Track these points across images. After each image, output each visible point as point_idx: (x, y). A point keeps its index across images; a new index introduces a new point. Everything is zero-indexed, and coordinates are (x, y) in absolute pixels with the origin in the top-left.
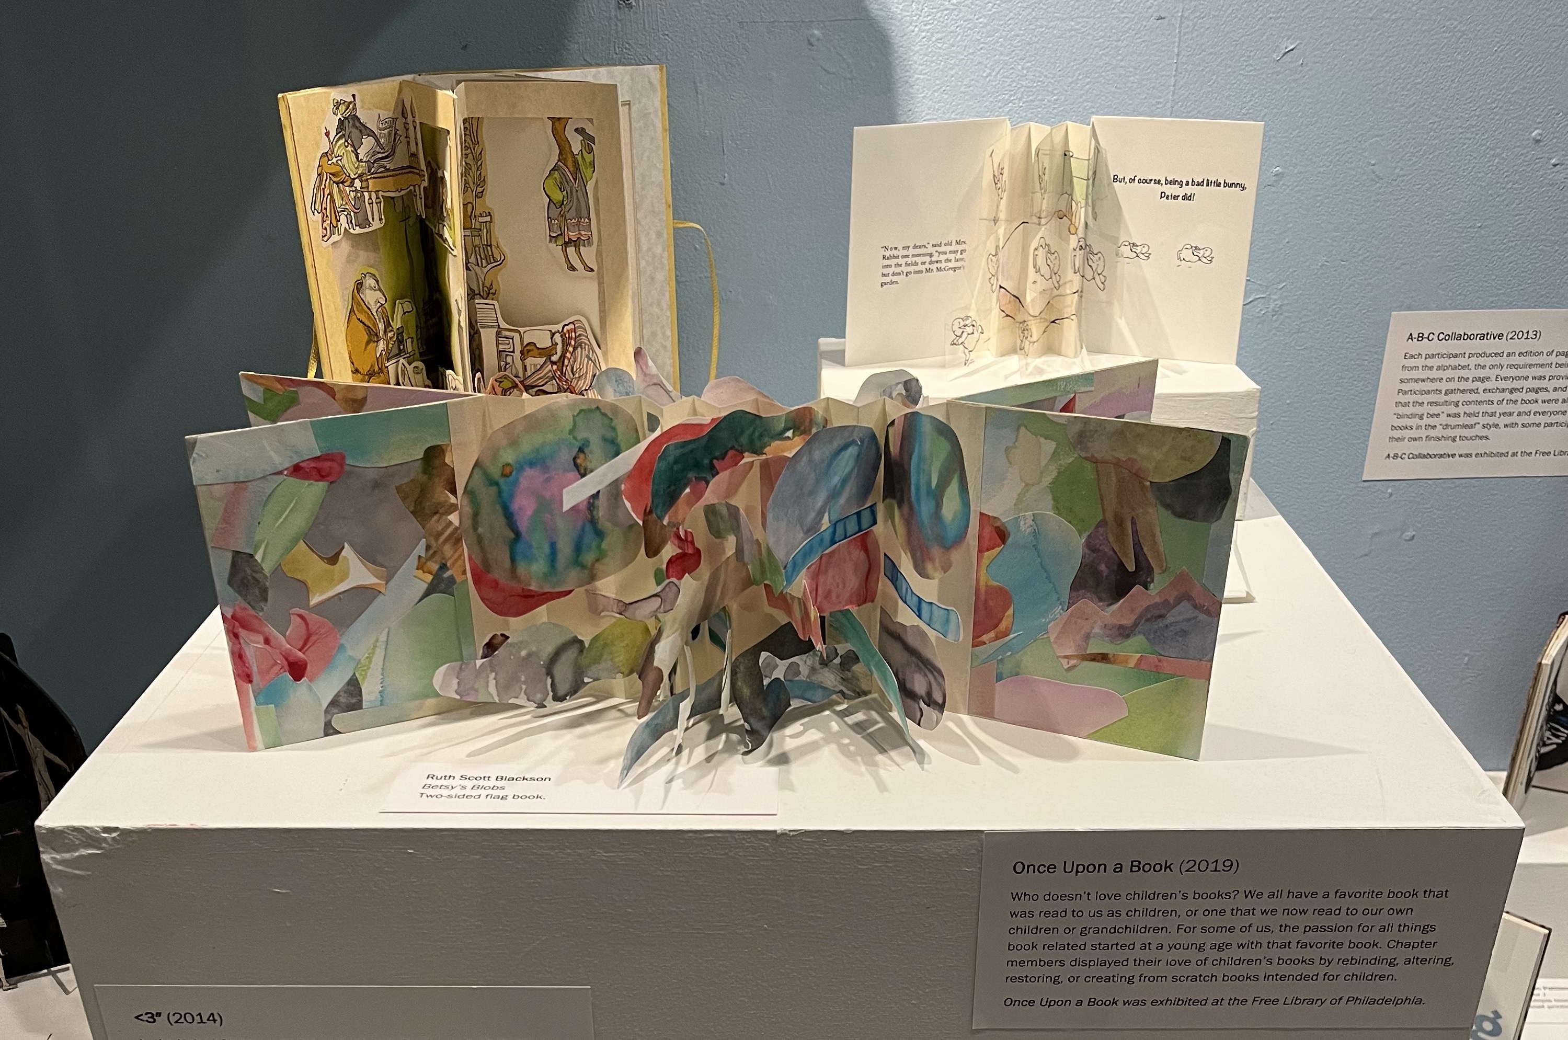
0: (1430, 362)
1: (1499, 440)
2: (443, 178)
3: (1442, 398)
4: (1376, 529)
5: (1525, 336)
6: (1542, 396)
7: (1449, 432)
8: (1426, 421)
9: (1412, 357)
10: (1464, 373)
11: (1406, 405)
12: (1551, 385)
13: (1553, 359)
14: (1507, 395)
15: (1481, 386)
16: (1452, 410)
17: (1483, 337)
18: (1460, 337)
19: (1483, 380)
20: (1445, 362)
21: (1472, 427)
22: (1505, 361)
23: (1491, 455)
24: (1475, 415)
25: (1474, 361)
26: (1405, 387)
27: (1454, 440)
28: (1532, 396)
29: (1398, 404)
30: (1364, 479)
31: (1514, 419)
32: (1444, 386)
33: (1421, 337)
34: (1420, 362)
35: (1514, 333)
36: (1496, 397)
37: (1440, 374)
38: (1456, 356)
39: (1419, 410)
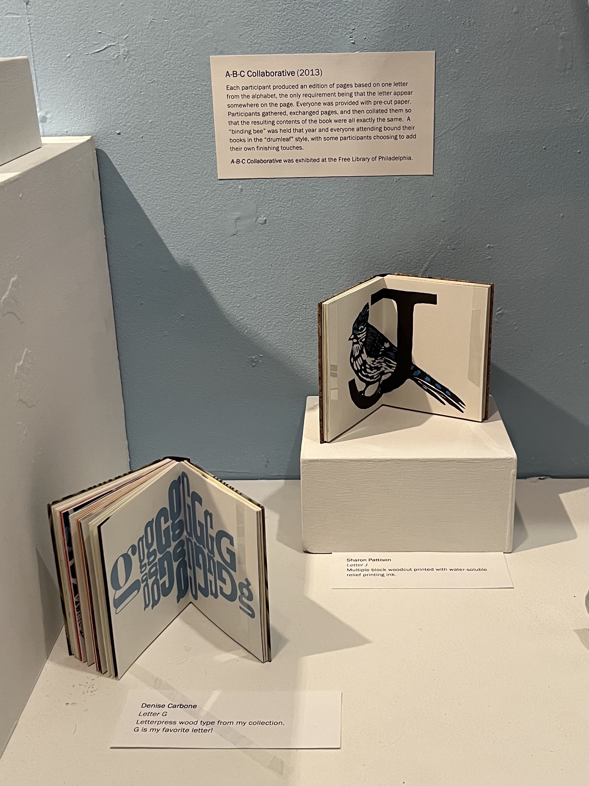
0: (246, 93)
1: (309, 149)
3: (261, 119)
4: (237, 214)
5: (311, 73)
6: (333, 117)
7: (272, 144)
8: (253, 136)
9: (232, 88)
10: (273, 100)
11: (236, 123)
12: (339, 109)
13: (334, 90)
14: (307, 117)
15: (288, 110)
16: (270, 127)
17: (280, 74)
18: (263, 74)
19: (288, 105)
20: (258, 92)
21: (288, 140)
22: (300, 91)
23: (307, 160)
24: (289, 131)
25: (277, 92)
26: (233, 110)
27: (277, 149)
28: (326, 117)
29: (230, 123)
30: (219, 178)
31: (317, 134)
32: (261, 110)
33: (235, 74)
34: (239, 92)
35: (302, 71)
36: (301, 118)
37: (255, 101)
38: (264, 88)
39: (246, 127)
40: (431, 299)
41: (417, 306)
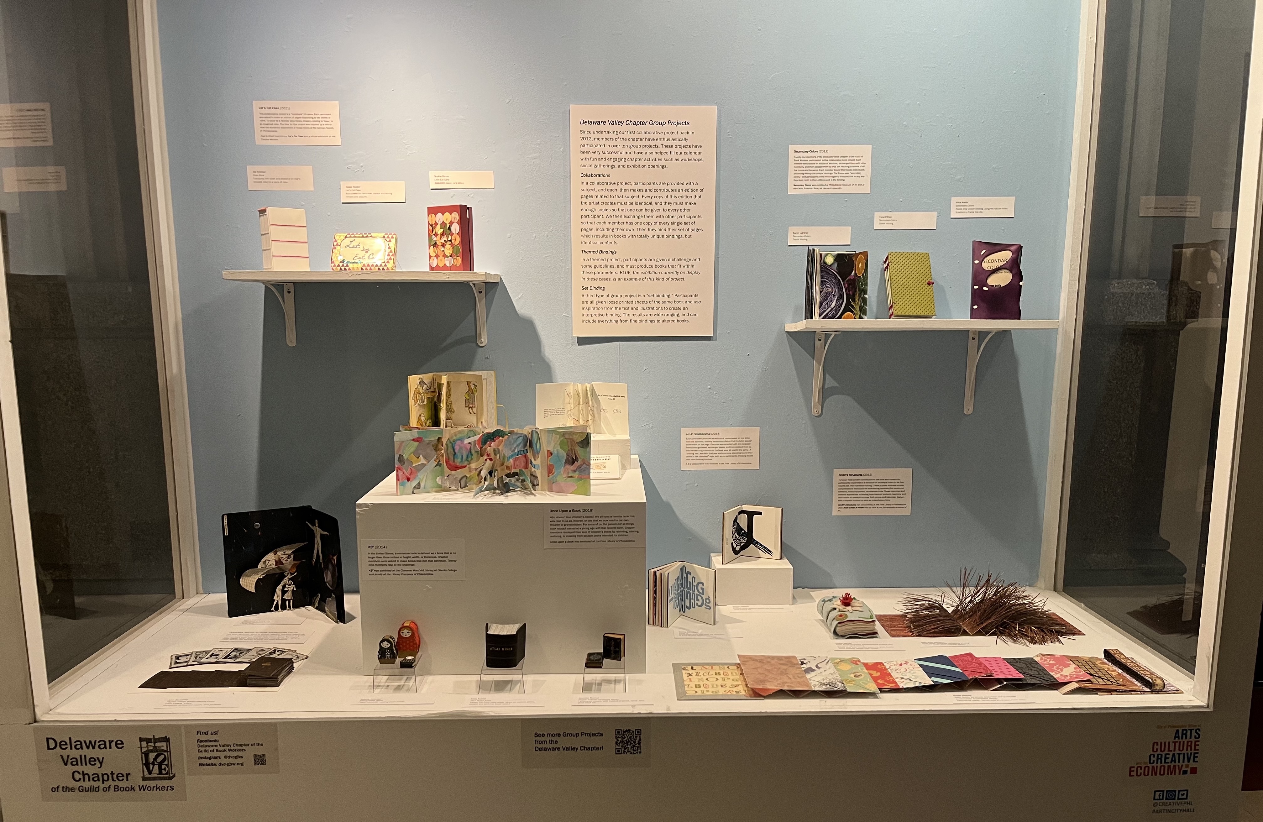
0: (693, 440)
1: (715, 460)
2: (442, 393)
3: (698, 449)
4: (687, 483)
5: (716, 434)
6: (723, 449)
7: (701, 458)
8: (695, 455)
9: (688, 439)
10: (702, 443)
11: (689, 451)
12: (726, 446)
13: (724, 440)
14: (714, 449)
15: (707, 446)
16: (701, 452)
17: (705, 434)
18: (699, 434)
19: (708, 445)
20: (697, 440)
21: (707, 456)
22: (712, 440)
23: (714, 464)
24: (708, 453)
25: (704, 440)
26: (688, 446)
27: (703, 460)
28: (721, 449)
29: (687, 451)
30: (681, 470)
31: (717, 455)
32: (698, 446)
33: (689, 434)
34: (691, 440)
35: (713, 433)
36: (712, 449)
37: (696, 443)
38: (699, 439)
39: (693, 452)
40: (760, 513)
41: (755, 516)
